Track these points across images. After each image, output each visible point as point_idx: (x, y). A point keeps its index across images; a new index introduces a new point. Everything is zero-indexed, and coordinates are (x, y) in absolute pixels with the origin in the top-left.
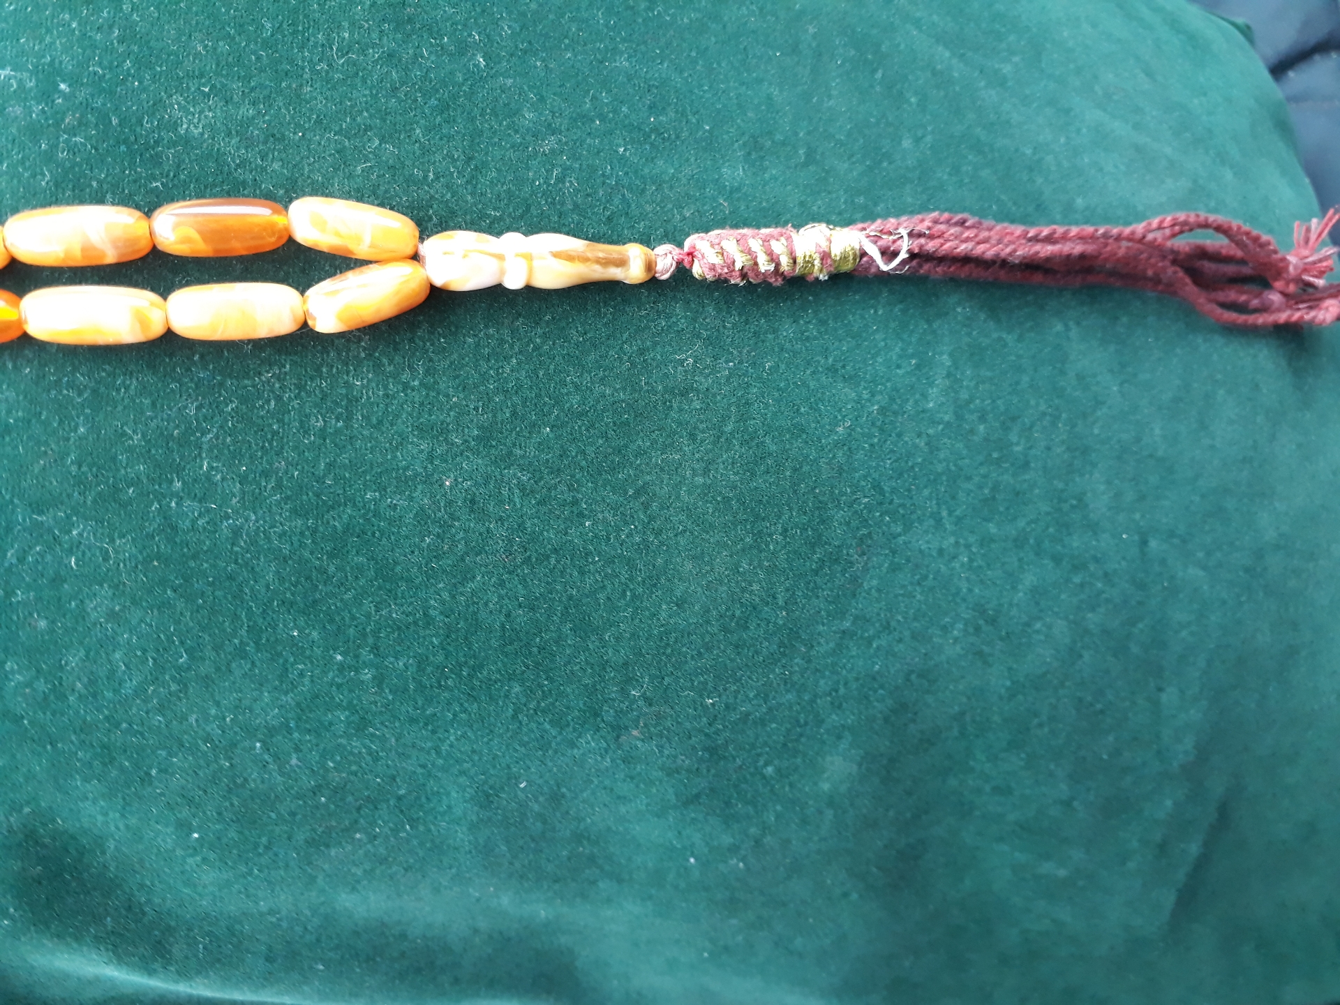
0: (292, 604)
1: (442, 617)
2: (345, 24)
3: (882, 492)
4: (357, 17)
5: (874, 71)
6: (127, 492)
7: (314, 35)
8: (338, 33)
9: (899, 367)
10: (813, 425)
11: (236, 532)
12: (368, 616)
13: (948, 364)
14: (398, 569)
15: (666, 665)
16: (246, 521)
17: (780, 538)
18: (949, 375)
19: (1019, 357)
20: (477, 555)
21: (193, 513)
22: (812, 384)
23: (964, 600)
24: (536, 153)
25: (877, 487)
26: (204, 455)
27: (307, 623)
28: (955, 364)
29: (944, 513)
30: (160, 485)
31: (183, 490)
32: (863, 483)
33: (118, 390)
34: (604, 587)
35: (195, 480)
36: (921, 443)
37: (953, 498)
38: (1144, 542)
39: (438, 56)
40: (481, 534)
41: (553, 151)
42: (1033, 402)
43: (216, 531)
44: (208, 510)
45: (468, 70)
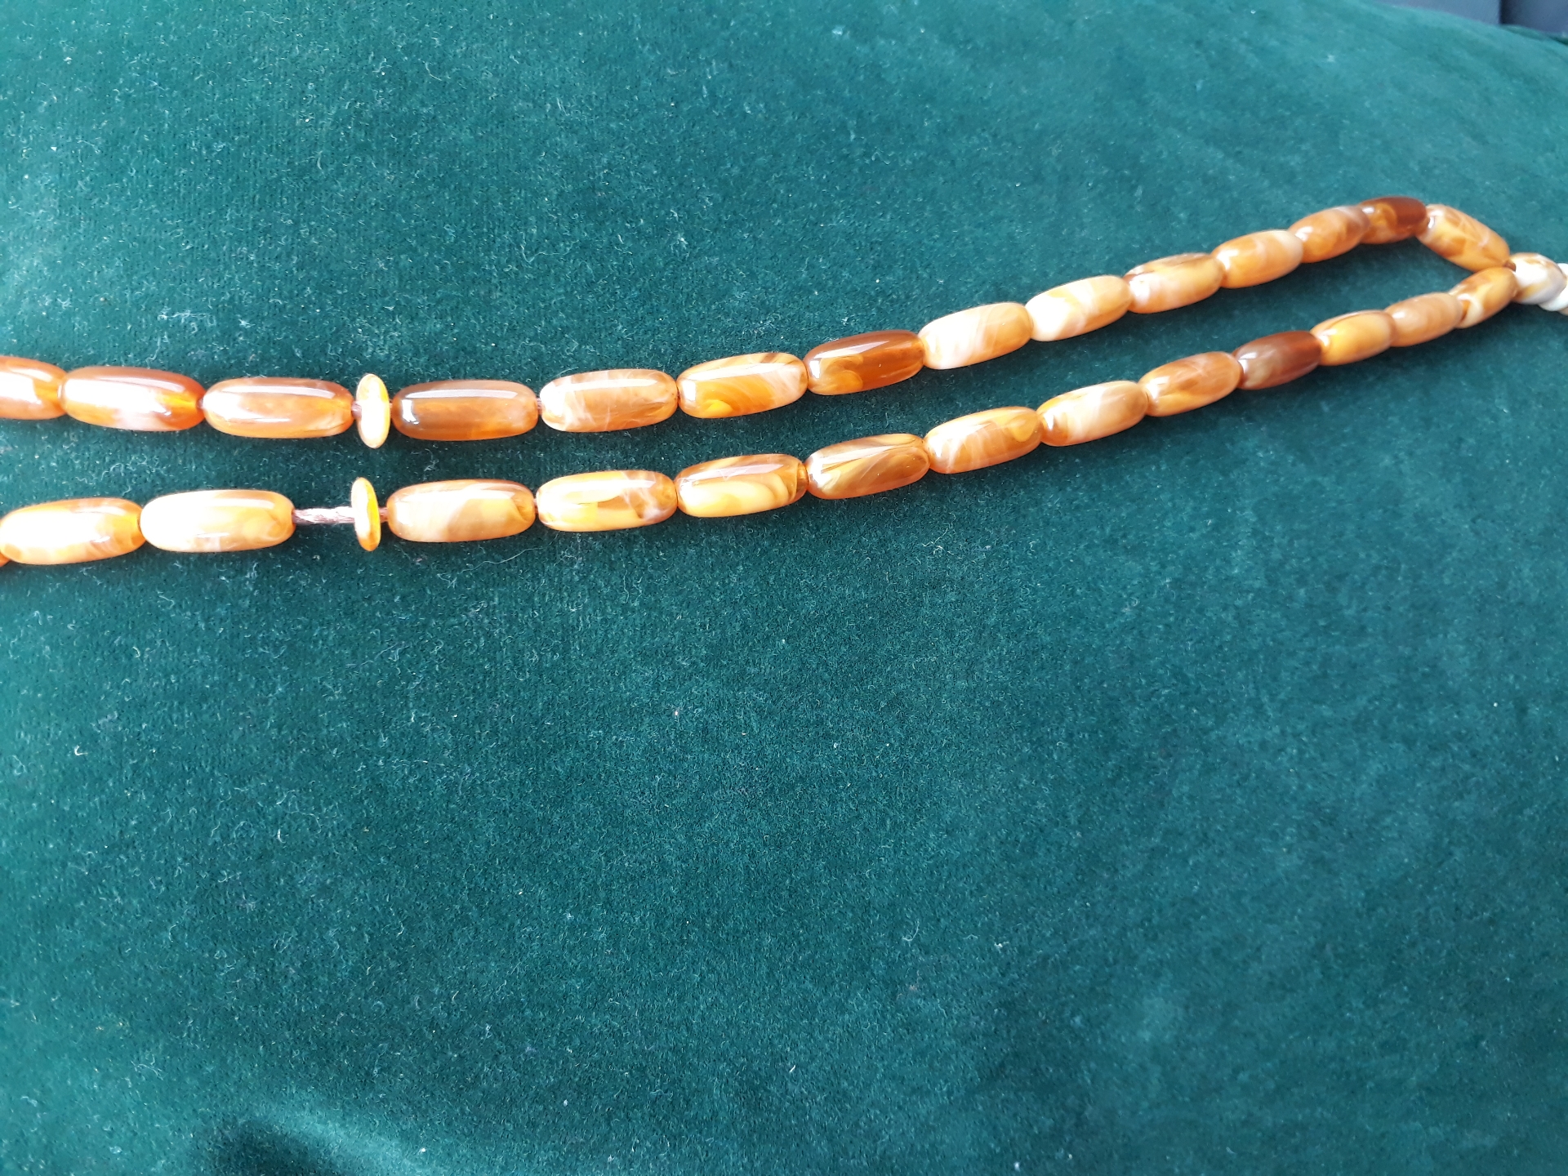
0: (516, 860)
1: (679, 863)
2: (532, 219)
3: (1185, 680)
4: (544, 210)
5: (1134, 188)
6: (331, 754)
7: (499, 235)
8: (526, 230)
9: (1192, 530)
10: (1093, 608)
11: (451, 787)
12: (598, 868)
13: (1253, 520)
14: (628, 812)
15: (940, 904)
16: (461, 774)
17: (1065, 745)
18: (1255, 533)
19: (1341, 502)
20: (713, 790)
21: (403, 771)
22: (1088, 560)
23: (1294, 799)
24: (750, 336)
25: (1178, 674)
26: (411, 705)
27: (531, 880)
28: (1261, 519)
29: (1265, 699)
30: (365, 742)
31: (390, 746)
32: (1161, 671)
33: (316, 642)
34: (859, 817)
35: (403, 734)
36: (1228, 617)
37: (1275, 679)
38: (1522, 711)
39: (634, 241)
40: (716, 766)
41: (767, 330)
42: (1362, 555)
43: (429, 789)
44: (419, 767)
45: (669, 252)
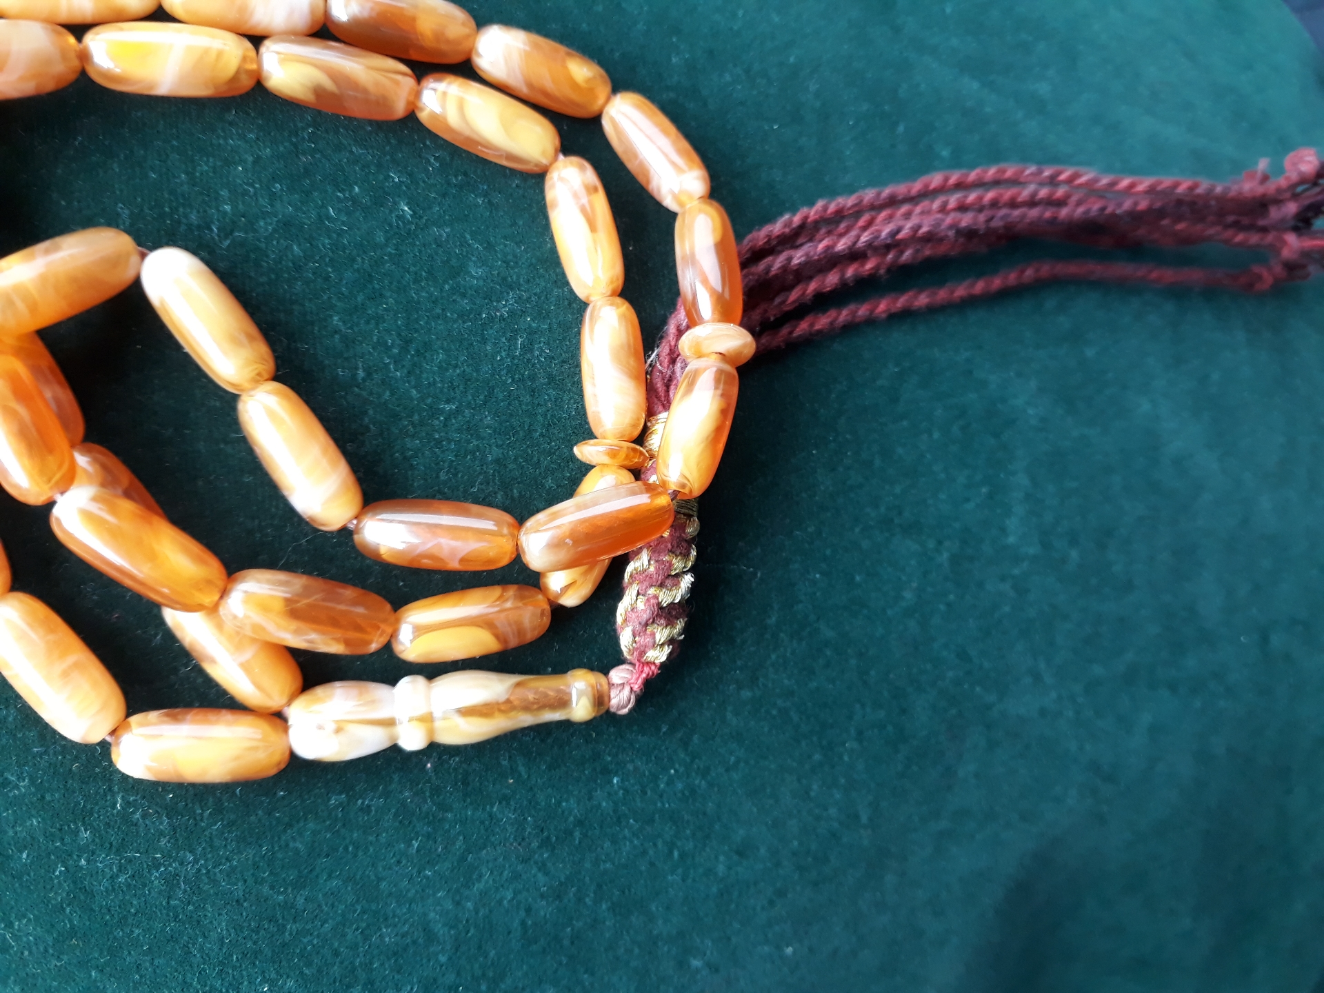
0: (257, 953)
1: (446, 930)
2: (224, 193)
4: (238, 181)
5: (894, 125)
6: (20, 858)
7: (186, 216)
10: (873, 595)
11: (171, 881)
12: (354, 947)
13: (1026, 483)
14: (383, 885)
15: (731, 924)
16: (182, 864)
18: (1028, 496)
19: (1106, 454)
20: (481, 849)
21: (111, 869)
23: (1075, 761)
24: (491, 319)
26: (115, 788)
27: (277, 973)
28: (1034, 482)
30: (62, 840)
31: (94, 841)
32: (945, 653)
35: (108, 825)
37: (1051, 645)
39: (349, 214)
41: (512, 313)
42: (1127, 507)
43: (144, 885)
44: (130, 861)
45: (390, 225)
